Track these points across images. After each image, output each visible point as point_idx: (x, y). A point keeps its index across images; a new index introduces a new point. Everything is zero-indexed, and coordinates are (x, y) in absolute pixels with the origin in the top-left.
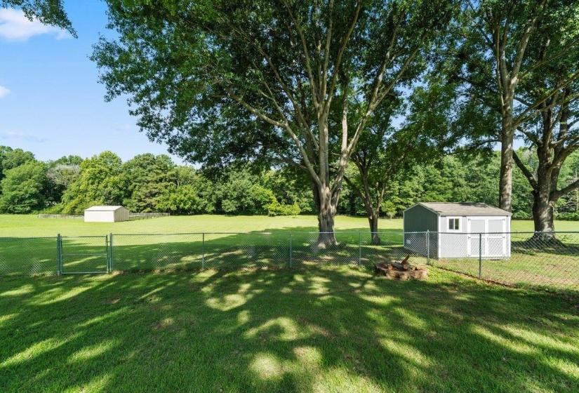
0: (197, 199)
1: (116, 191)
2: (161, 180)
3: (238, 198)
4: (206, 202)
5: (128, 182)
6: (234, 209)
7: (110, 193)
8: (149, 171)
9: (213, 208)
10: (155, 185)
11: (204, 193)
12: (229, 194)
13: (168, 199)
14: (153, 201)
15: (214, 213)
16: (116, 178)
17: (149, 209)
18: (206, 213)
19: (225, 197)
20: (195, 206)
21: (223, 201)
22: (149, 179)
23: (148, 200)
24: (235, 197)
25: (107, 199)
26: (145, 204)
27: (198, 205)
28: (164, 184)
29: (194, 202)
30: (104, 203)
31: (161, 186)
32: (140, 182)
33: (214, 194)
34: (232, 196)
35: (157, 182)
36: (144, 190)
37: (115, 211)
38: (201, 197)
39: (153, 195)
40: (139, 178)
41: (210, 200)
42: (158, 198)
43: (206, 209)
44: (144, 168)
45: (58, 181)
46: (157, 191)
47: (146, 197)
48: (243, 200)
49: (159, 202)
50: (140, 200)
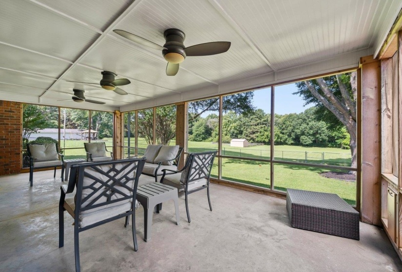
0: (281, 135)
1: (236, 132)
2: (258, 124)
3: (314, 135)
4: (287, 137)
5: (241, 126)
6: (311, 142)
7: (234, 132)
8: (252, 119)
9: (293, 142)
10: (255, 127)
11: (284, 131)
12: (305, 132)
13: (263, 135)
14: (253, 136)
15: (292, 144)
16: (235, 124)
17: (252, 141)
18: (287, 144)
19: (303, 134)
20: (279, 140)
21: (302, 137)
22: (251, 124)
23: (252, 136)
24: (311, 133)
25: (233, 135)
26: (249, 138)
27: (281, 139)
28: (260, 126)
29: (278, 137)
31: (257, 127)
32: (247, 126)
33: (294, 132)
34: (308, 133)
35: (256, 125)
36: (249, 130)
37: (244, 142)
38: (283, 133)
39: (254, 133)
40: (246, 124)
41: (290, 136)
42: (257, 135)
43: (287, 142)
45: (210, 127)
46: (256, 130)
47: (251, 134)
48: (318, 136)
49: (257, 137)
50: (247, 136)
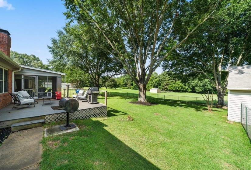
0: (184, 86)
1: (156, 84)
2: (170, 80)
3: (203, 86)
4: (187, 87)
5: (159, 81)
6: (201, 91)
7: (155, 85)
8: (166, 77)
9: (191, 90)
10: (168, 81)
11: (186, 84)
12: (198, 84)
13: (172, 86)
14: (167, 87)
15: (191, 92)
16: (156, 80)
17: (166, 90)
18: (188, 92)
19: (196, 85)
20: (183, 89)
21: (195, 88)
22: (166, 79)
23: (166, 87)
25: (154, 86)
27: (184, 89)
28: (171, 81)
29: (182, 87)
30: (154, 88)
31: (169, 81)
32: (163, 80)
33: (191, 84)
35: (169, 80)
36: (165, 83)
37: (157, 90)
39: (167, 85)
40: (163, 79)
41: (189, 87)
42: (169, 86)
44: (164, 76)
46: (168, 83)
47: (165, 85)
48: (206, 87)
49: (169, 87)
50: (163, 87)
